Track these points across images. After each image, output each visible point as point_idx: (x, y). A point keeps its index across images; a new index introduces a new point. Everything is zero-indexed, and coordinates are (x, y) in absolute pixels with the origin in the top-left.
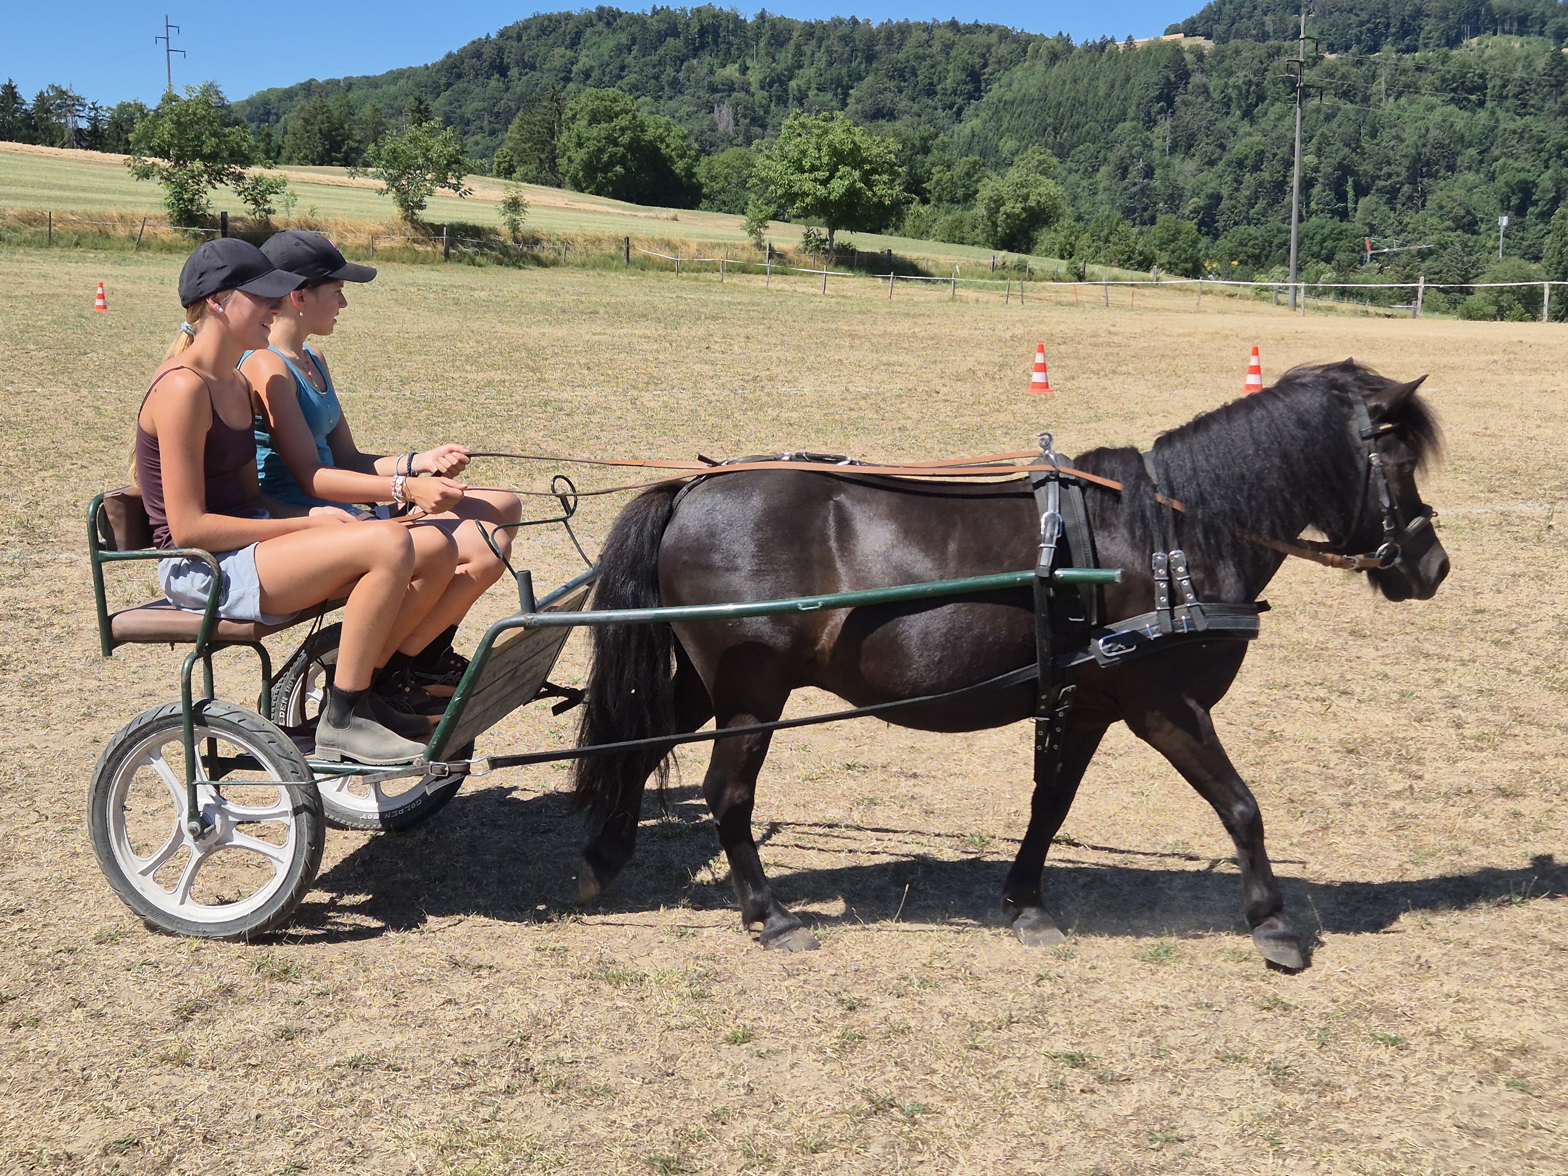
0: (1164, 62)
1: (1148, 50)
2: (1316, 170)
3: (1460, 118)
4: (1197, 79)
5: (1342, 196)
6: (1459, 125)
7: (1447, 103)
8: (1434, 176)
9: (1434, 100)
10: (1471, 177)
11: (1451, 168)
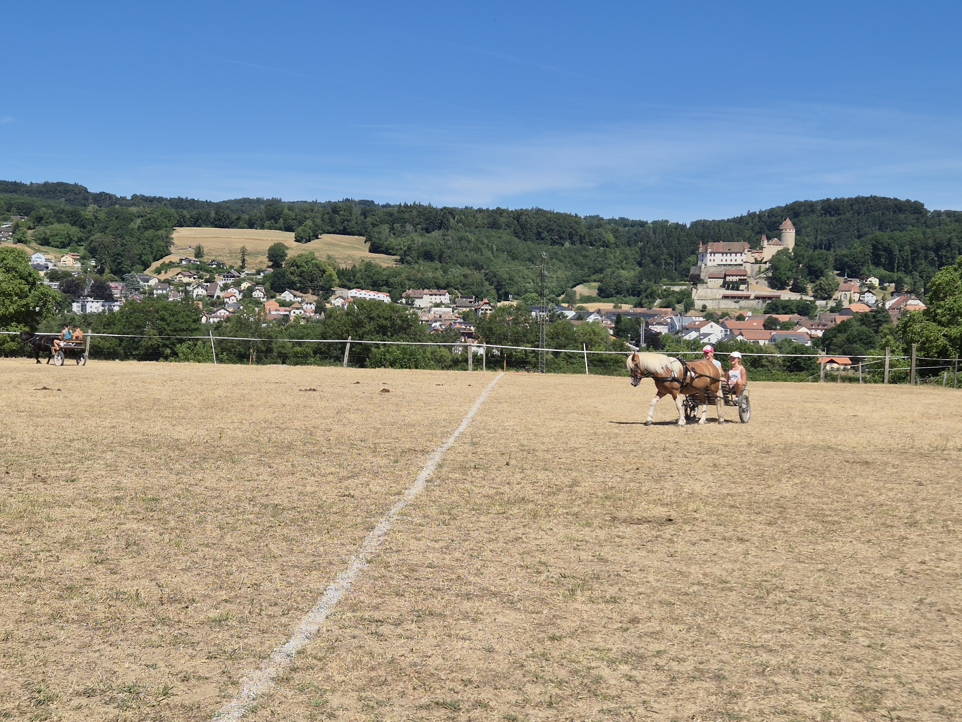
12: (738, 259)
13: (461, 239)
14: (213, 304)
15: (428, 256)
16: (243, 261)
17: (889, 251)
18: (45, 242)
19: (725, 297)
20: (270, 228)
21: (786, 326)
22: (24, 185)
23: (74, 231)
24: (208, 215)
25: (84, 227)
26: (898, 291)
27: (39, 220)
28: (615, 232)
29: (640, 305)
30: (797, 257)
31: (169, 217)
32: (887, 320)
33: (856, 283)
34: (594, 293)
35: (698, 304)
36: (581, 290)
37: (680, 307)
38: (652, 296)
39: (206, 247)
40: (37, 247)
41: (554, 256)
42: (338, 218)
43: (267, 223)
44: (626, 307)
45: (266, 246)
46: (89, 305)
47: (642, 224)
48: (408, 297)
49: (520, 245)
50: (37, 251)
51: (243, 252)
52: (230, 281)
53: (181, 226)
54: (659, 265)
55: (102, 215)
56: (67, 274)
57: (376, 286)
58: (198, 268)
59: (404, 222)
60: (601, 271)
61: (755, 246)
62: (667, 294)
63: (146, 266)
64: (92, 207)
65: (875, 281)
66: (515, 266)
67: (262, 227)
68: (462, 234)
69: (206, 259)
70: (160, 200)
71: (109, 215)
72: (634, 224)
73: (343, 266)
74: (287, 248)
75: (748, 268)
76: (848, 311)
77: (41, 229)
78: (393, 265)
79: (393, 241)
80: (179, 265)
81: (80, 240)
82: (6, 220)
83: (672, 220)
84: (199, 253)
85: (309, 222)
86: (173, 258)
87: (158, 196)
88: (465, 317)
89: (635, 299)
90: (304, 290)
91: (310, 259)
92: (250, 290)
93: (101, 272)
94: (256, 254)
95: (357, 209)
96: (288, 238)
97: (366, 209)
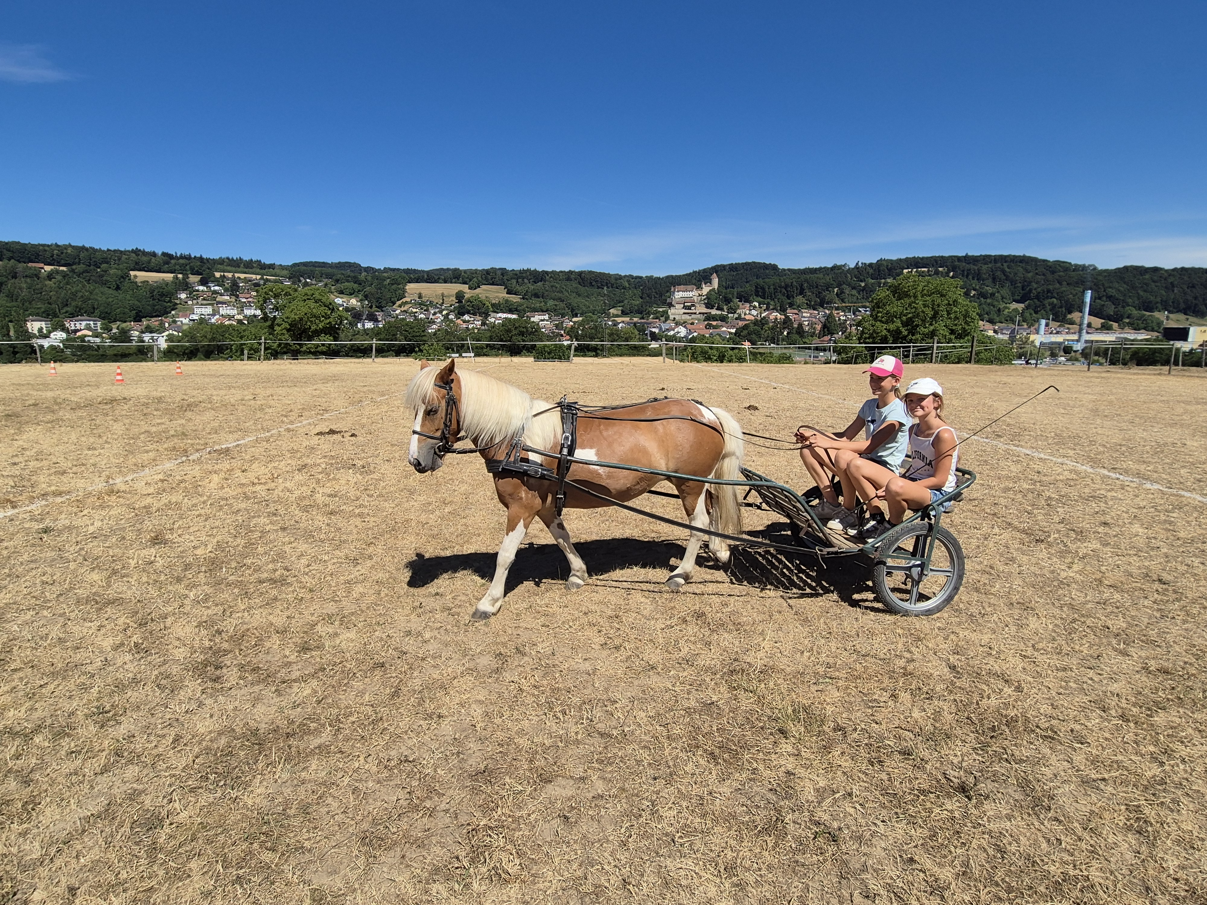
12: (690, 294)
13: (552, 286)
14: (429, 322)
15: (536, 296)
16: (443, 300)
17: (763, 289)
18: (341, 292)
19: (684, 313)
20: (455, 283)
21: (715, 327)
23: (356, 286)
24: (423, 277)
25: (360, 284)
26: (767, 309)
27: (337, 281)
28: (628, 281)
29: (643, 318)
30: (719, 292)
31: (403, 278)
32: (767, 323)
33: (748, 305)
34: (620, 313)
35: (671, 317)
36: (612, 311)
37: (663, 319)
38: (649, 314)
39: (424, 293)
40: (337, 295)
41: (599, 294)
42: (489, 277)
43: (453, 280)
44: (635, 320)
45: (454, 292)
46: (366, 324)
47: (641, 278)
48: (527, 317)
49: (582, 289)
50: (337, 297)
51: (443, 295)
52: (437, 310)
53: (410, 283)
54: (651, 298)
55: (369, 278)
56: (354, 309)
57: (511, 311)
58: (420, 304)
59: (523, 279)
60: (622, 302)
61: (699, 287)
62: (657, 312)
63: (394, 304)
64: (364, 274)
65: (757, 304)
66: (579, 299)
67: (451, 283)
68: (552, 284)
69: (423, 299)
70: (398, 270)
71: (373, 278)
72: (637, 277)
73: (494, 302)
74: (465, 293)
75: (695, 298)
76: (744, 319)
77: (338, 286)
78: (519, 300)
79: (519, 288)
80: (410, 303)
81: (359, 291)
82: (320, 281)
83: (655, 275)
84: (420, 297)
85: (475, 279)
86: (408, 299)
88: (557, 326)
89: (640, 316)
90: (474, 314)
91: (477, 298)
92: (448, 314)
93: (371, 307)
94: (449, 296)
95: (499, 273)
96: (465, 288)
97: (504, 271)
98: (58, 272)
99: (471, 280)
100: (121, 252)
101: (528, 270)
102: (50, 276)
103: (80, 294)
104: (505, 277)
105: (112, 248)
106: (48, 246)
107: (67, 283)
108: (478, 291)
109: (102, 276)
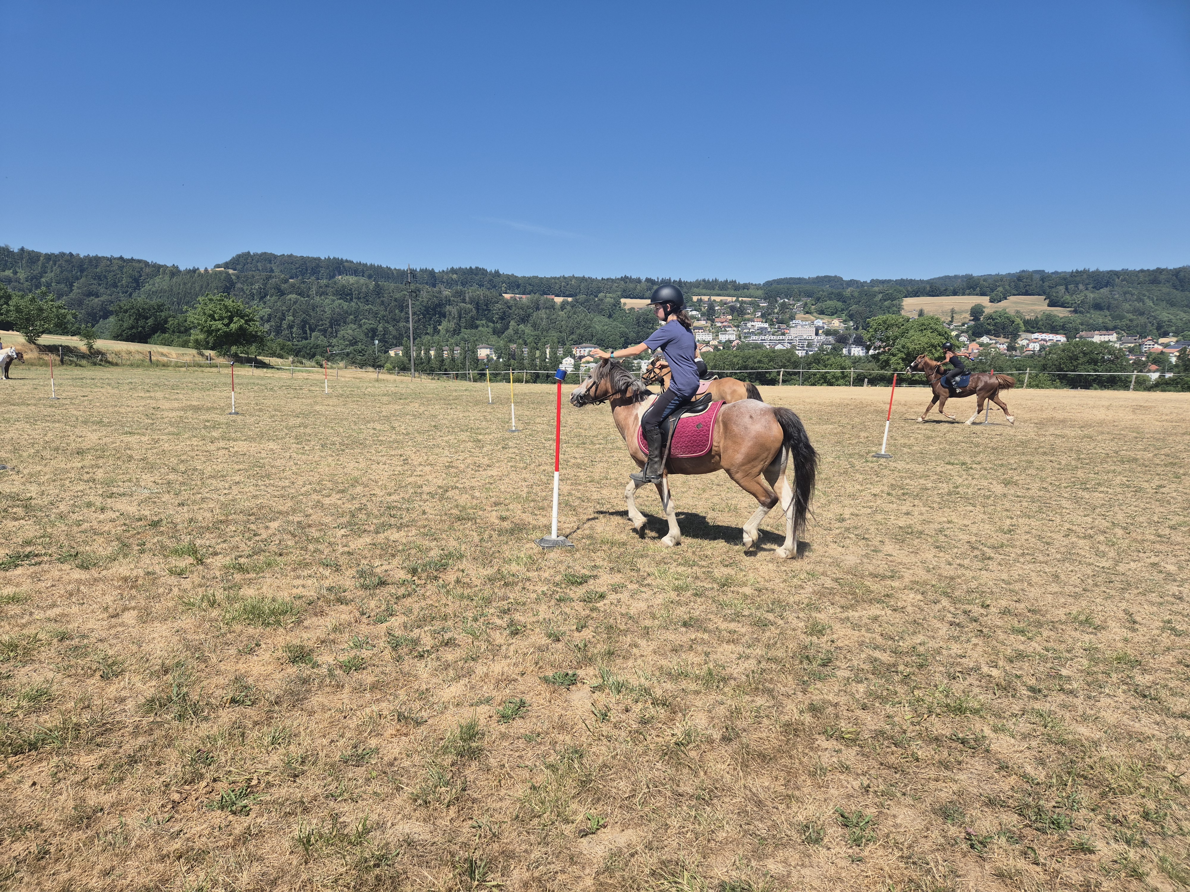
0: (222, 278)
1: (216, 274)
2: (293, 322)
3: (345, 305)
4: (239, 285)
5: (305, 332)
6: (345, 307)
7: (340, 299)
8: (339, 325)
9: (334, 298)
10: (354, 326)
11: (345, 322)
13: (1125, 293)
15: (1098, 307)
16: (952, 317)
18: (822, 312)
20: (969, 295)
22: (805, 279)
23: (839, 304)
24: (925, 288)
25: (845, 302)
31: (900, 292)
39: (927, 309)
40: (818, 316)
42: (1021, 284)
43: (968, 291)
45: (968, 307)
46: (853, 349)
48: (1081, 337)
49: (1179, 295)
50: (817, 318)
51: (952, 311)
53: (906, 297)
55: (856, 294)
56: (836, 331)
57: (1054, 330)
59: (1076, 283)
66: (1174, 311)
67: (963, 294)
71: (860, 293)
73: (1028, 317)
74: (984, 307)
77: (819, 304)
78: (1068, 314)
79: (1068, 298)
81: (843, 310)
84: (921, 313)
85: (1000, 289)
87: (887, 279)
90: (997, 335)
91: (1003, 314)
92: (958, 336)
93: (857, 329)
94: (960, 312)
95: (1037, 277)
96: (984, 301)
97: (1044, 277)
98: (568, 302)
99: (992, 291)
100: (612, 280)
101: (1085, 272)
102: (563, 306)
103: (583, 323)
104: (1046, 284)
105: (605, 277)
106: (558, 278)
107: (575, 313)
108: (1003, 304)
109: (598, 305)
